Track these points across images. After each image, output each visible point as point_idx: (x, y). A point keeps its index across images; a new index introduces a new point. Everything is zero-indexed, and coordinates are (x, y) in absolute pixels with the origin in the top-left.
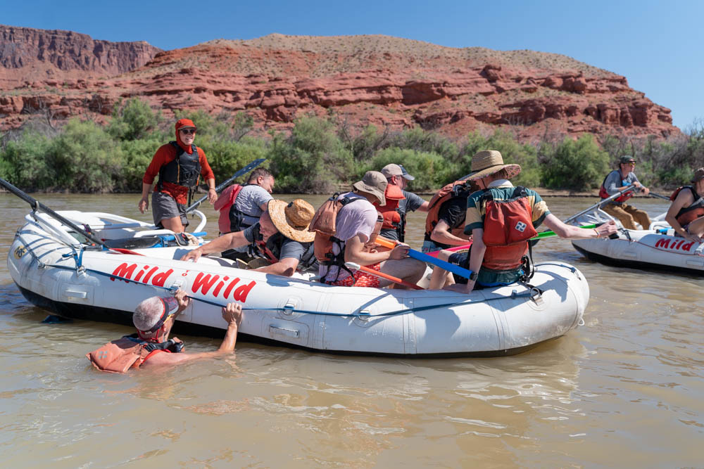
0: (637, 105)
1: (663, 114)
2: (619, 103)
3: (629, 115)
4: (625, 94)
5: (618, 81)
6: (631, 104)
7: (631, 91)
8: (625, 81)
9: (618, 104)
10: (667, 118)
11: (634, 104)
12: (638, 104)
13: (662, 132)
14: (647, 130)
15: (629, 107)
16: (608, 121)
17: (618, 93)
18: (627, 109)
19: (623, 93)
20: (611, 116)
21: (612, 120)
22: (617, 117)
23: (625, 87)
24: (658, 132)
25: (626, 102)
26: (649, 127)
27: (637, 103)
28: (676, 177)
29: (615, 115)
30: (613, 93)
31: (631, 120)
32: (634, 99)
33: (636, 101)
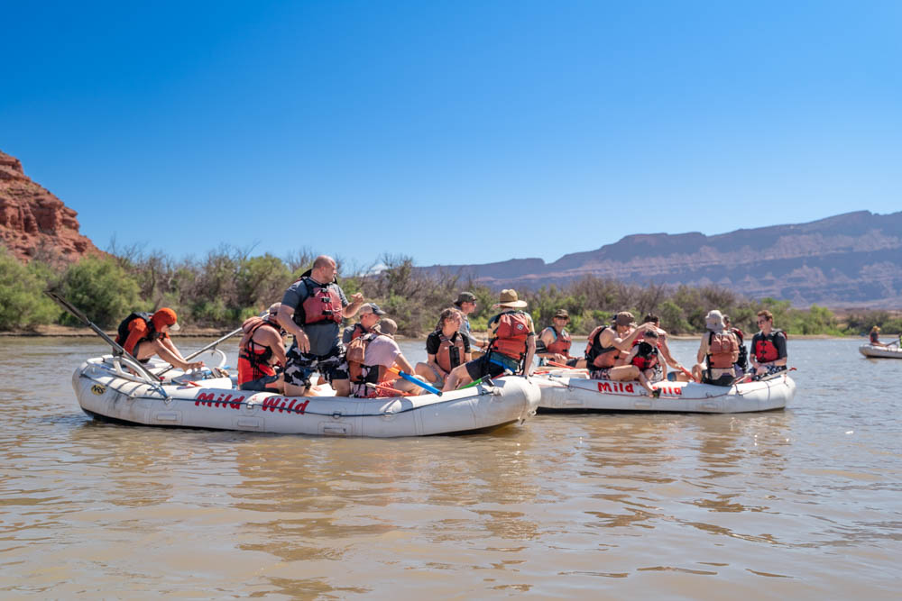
0: (42, 202)
1: (68, 218)
2: (16, 197)
3: (32, 216)
4: (23, 185)
5: (8, 164)
6: (33, 201)
7: (28, 181)
8: (19, 166)
9: (14, 199)
10: (73, 225)
11: (38, 201)
12: (44, 202)
13: (75, 244)
14: (58, 240)
15: (31, 205)
16: (9, 224)
17: (13, 182)
18: (28, 208)
19: (19, 183)
20: (12, 217)
21: (14, 223)
22: (19, 219)
23: (21, 175)
24: (71, 244)
25: (25, 197)
26: (60, 236)
27: (42, 200)
28: (207, 312)
29: (17, 216)
30: (5, 182)
31: (36, 224)
32: (37, 194)
33: (40, 197)
